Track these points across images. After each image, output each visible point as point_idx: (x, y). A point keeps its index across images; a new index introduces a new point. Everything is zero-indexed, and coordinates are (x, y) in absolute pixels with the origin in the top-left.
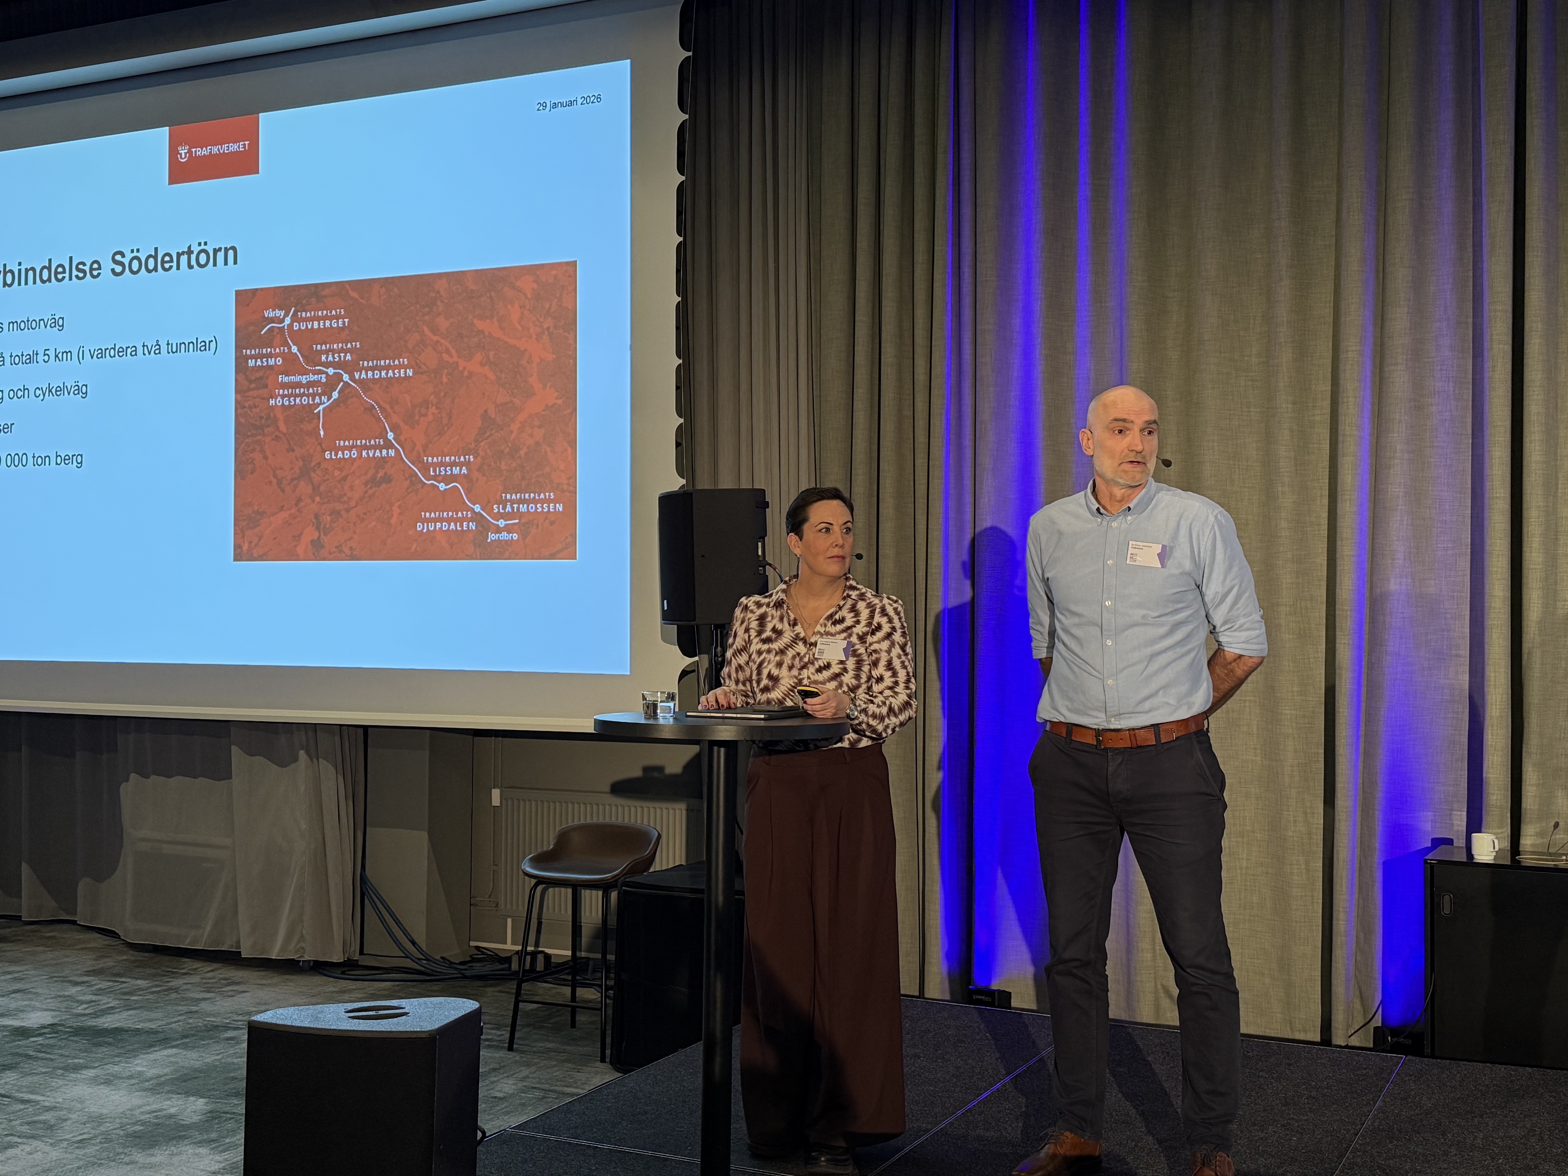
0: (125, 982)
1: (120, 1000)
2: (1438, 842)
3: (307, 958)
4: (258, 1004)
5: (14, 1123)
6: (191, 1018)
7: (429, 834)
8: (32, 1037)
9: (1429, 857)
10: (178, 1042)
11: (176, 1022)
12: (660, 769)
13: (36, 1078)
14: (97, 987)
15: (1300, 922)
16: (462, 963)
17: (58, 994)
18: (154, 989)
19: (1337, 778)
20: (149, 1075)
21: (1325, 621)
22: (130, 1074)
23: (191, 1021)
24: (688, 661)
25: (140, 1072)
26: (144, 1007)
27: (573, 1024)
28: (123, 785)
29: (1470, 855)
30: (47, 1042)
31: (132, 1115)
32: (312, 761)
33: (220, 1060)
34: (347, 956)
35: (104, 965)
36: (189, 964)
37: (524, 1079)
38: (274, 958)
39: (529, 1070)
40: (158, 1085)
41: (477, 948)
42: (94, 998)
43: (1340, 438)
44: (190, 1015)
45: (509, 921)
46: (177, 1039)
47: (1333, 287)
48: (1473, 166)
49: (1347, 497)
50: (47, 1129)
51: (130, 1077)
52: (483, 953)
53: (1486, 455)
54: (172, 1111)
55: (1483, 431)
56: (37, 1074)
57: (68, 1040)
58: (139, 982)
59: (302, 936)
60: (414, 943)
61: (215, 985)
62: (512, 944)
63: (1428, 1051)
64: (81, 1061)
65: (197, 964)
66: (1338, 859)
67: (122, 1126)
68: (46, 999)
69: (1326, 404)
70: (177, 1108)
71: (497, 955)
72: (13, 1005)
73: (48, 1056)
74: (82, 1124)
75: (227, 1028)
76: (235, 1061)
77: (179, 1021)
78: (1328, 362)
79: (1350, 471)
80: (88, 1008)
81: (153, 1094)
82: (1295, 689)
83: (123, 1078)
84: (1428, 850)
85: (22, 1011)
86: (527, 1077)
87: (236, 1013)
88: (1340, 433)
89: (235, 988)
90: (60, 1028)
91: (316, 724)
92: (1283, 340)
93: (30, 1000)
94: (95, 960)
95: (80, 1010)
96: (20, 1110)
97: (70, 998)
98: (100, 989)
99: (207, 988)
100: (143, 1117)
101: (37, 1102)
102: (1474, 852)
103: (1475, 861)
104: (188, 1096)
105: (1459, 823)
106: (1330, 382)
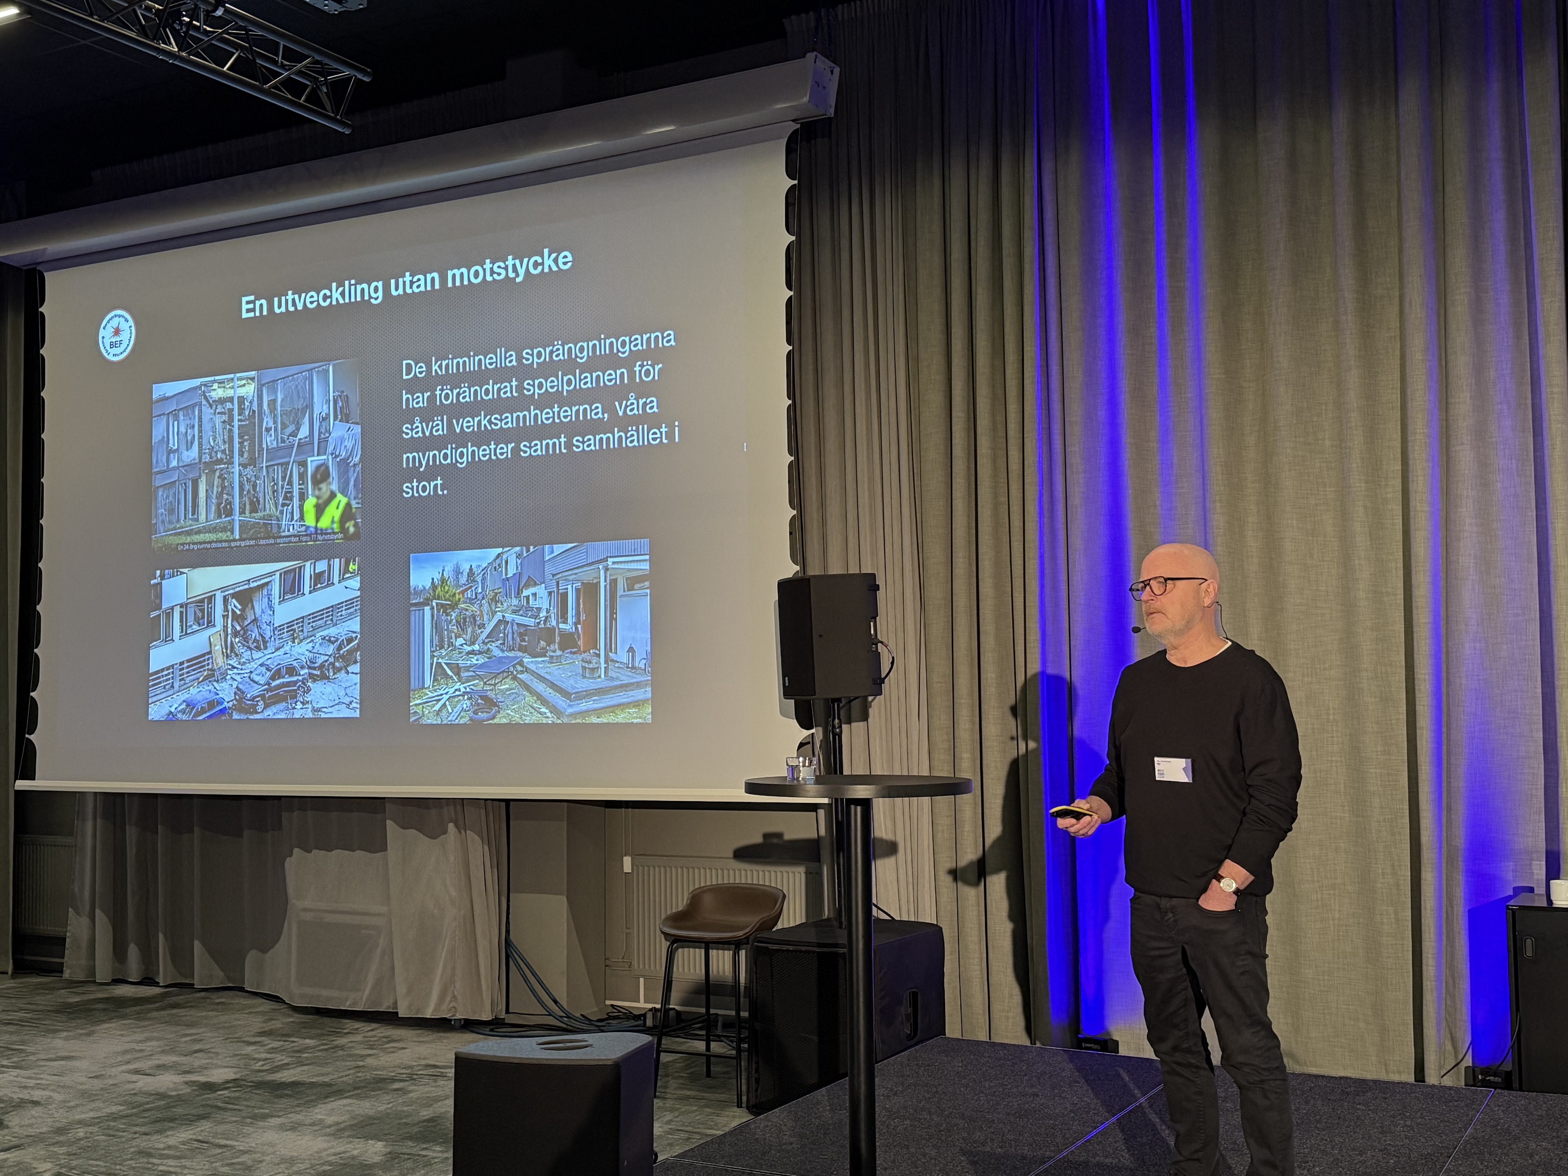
0: (294, 1042)
1: (292, 1057)
2: (1518, 891)
3: (458, 1016)
4: (419, 1058)
5: (215, 1165)
6: (359, 1072)
7: (567, 898)
8: (220, 1090)
9: (1511, 903)
10: (351, 1093)
11: (346, 1076)
12: (779, 835)
13: (229, 1126)
14: (270, 1046)
15: (1391, 969)
16: (598, 1021)
17: (236, 1053)
18: (322, 1047)
19: (1422, 832)
20: (329, 1122)
21: (1404, 684)
22: (312, 1121)
23: (360, 1074)
24: (806, 733)
25: (320, 1119)
26: (315, 1063)
27: (708, 1074)
28: (288, 860)
29: (1550, 901)
30: (233, 1095)
31: (320, 1157)
32: (460, 833)
33: (391, 1108)
34: (494, 1014)
35: (273, 1027)
36: (350, 1024)
37: (669, 1122)
38: (428, 1017)
39: (673, 1114)
40: (338, 1130)
41: (612, 1006)
42: (269, 1056)
43: (1412, 514)
44: (357, 1070)
45: (642, 980)
46: (349, 1091)
47: (1399, 375)
48: (1526, 261)
49: (1421, 568)
50: (246, 1169)
51: (313, 1124)
52: (620, 1012)
53: (1550, 526)
54: (355, 1152)
55: (1546, 504)
56: (228, 1122)
57: (252, 1093)
58: (307, 1041)
59: (454, 996)
60: (556, 1002)
61: (376, 1043)
62: (645, 1002)
63: (1516, 1085)
64: (267, 1111)
65: (358, 1025)
66: (1426, 908)
67: (312, 1167)
68: (225, 1057)
69: (1398, 483)
70: (359, 1150)
71: (631, 1013)
72: (197, 1063)
73: (236, 1107)
74: (275, 1165)
75: (393, 1080)
76: (405, 1109)
77: (349, 1075)
78: (1398, 444)
79: (1422, 545)
80: (265, 1064)
81: (336, 1139)
82: (1379, 749)
83: (305, 1125)
84: (1510, 898)
85: (206, 1068)
86: (671, 1121)
87: (399, 1067)
88: (1412, 509)
89: (395, 1045)
90: (243, 1083)
91: (463, 799)
92: (1354, 424)
93: (211, 1058)
94: (264, 1022)
95: (258, 1066)
96: (219, 1154)
97: (247, 1056)
98: (273, 1048)
99: (370, 1045)
100: (330, 1159)
101: (233, 1147)
102: (1552, 898)
103: (1554, 906)
104: (368, 1140)
105: (1539, 872)
106: (1400, 463)
